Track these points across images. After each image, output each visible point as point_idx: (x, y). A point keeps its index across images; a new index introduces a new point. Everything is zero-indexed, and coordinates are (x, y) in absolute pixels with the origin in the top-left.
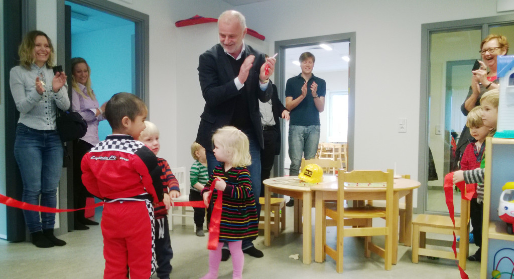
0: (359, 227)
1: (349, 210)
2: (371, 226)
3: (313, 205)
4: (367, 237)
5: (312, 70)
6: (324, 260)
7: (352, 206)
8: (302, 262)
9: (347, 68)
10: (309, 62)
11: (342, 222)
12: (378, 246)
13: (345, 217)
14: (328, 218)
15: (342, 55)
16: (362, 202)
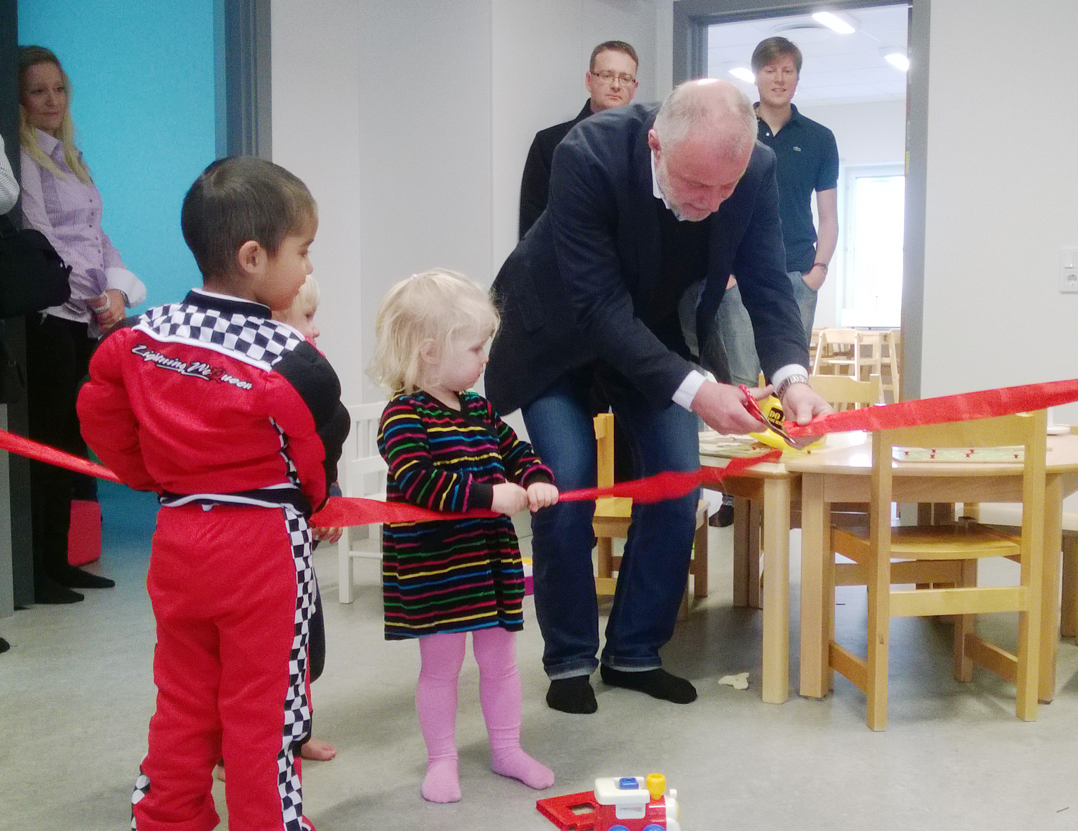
0: (937, 586)
1: (904, 533)
2: (973, 583)
3: (795, 521)
4: (960, 617)
5: (791, 96)
6: (829, 691)
7: (913, 521)
8: (760, 696)
9: (901, 89)
10: (785, 70)
11: (884, 572)
12: (996, 645)
13: (893, 555)
14: (840, 559)
15: (885, 49)
16: (945, 509)
